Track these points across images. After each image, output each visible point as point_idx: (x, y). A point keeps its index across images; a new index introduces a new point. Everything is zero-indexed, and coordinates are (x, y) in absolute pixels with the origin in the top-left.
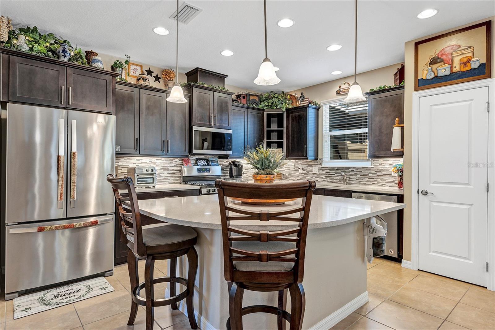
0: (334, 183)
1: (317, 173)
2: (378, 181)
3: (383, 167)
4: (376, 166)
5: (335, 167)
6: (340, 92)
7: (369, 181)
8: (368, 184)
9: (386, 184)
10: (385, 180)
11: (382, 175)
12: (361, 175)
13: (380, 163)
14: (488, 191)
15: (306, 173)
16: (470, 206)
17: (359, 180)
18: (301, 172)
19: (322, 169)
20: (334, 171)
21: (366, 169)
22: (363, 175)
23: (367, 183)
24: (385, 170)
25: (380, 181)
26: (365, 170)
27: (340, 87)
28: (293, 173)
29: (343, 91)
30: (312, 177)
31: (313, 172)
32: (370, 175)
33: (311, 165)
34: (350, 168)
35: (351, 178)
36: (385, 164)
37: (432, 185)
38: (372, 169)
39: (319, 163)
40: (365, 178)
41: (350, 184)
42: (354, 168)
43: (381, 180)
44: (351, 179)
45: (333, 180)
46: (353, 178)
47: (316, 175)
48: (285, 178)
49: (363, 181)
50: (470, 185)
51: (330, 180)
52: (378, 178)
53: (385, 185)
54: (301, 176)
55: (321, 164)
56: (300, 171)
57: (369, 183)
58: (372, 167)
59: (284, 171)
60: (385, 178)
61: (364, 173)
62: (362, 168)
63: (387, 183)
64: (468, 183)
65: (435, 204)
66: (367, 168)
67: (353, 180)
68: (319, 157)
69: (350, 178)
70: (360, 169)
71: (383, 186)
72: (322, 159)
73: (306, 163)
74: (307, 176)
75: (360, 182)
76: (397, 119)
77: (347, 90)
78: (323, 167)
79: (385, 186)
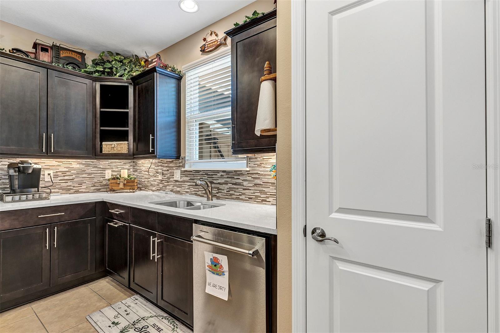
0: (199, 197)
1: (179, 179)
2: (256, 194)
3: (263, 169)
4: (253, 168)
5: (200, 171)
6: (205, 48)
7: (244, 194)
8: (242, 199)
9: (268, 200)
10: (265, 193)
11: (262, 184)
12: (233, 184)
13: (258, 163)
14: (489, 244)
15: (167, 180)
16: (434, 284)
17: (231, 192)
18: (161, 179)
19: (185, 173)
20: (199, 178)
21: (238, 173)
22: (235, 184)
23: (241, 197)
24: (265, 175)
25: (259, 194)
26: (238, 175)
27: (205, 40)
28: (152, 180)
29: (209, 46)
30: (173, 187)
31: (175, 179)
32: (245, 183)
33: (172, 167)
34: (218, 172)
35: (221, 189)
36: (266, 164)
37: (335, 215)
38: (248, 173)
39: (181, 164)
40: (238, 188)
41: (218, 198)
42: (224, 171)
43: (261, 192)
44: (219, 191)
45: (198, 191)
46: (222, 188)
47: (178, 183)
48: (144, 187)
49: (236, 194)
50: (432, 222)
51: (194, 191)
52: (256, 188)
53: (265, 201)
54: (161, 185)
55: (183, 166)
56: (160, 177)
57: (243, 197)
58: (248, 169)
59: (143, 176)
60: (266, 190)
61: (238, 181)
62: (235, 171)
63: (268, 198)
64: (425, 215)
65: (342, 266)
66: (241, 171)
67: (223, 191)
68: (182, 155)
69: (218, 189)
70: (232, 173)
71: (264, 204)
72: (185, 157)
73: (166, 165)
74: (168, 185)
75: (231, 195)
76: (266, 64)
77: (214, 44)
78: (186, 171)
79: (266, 204)
